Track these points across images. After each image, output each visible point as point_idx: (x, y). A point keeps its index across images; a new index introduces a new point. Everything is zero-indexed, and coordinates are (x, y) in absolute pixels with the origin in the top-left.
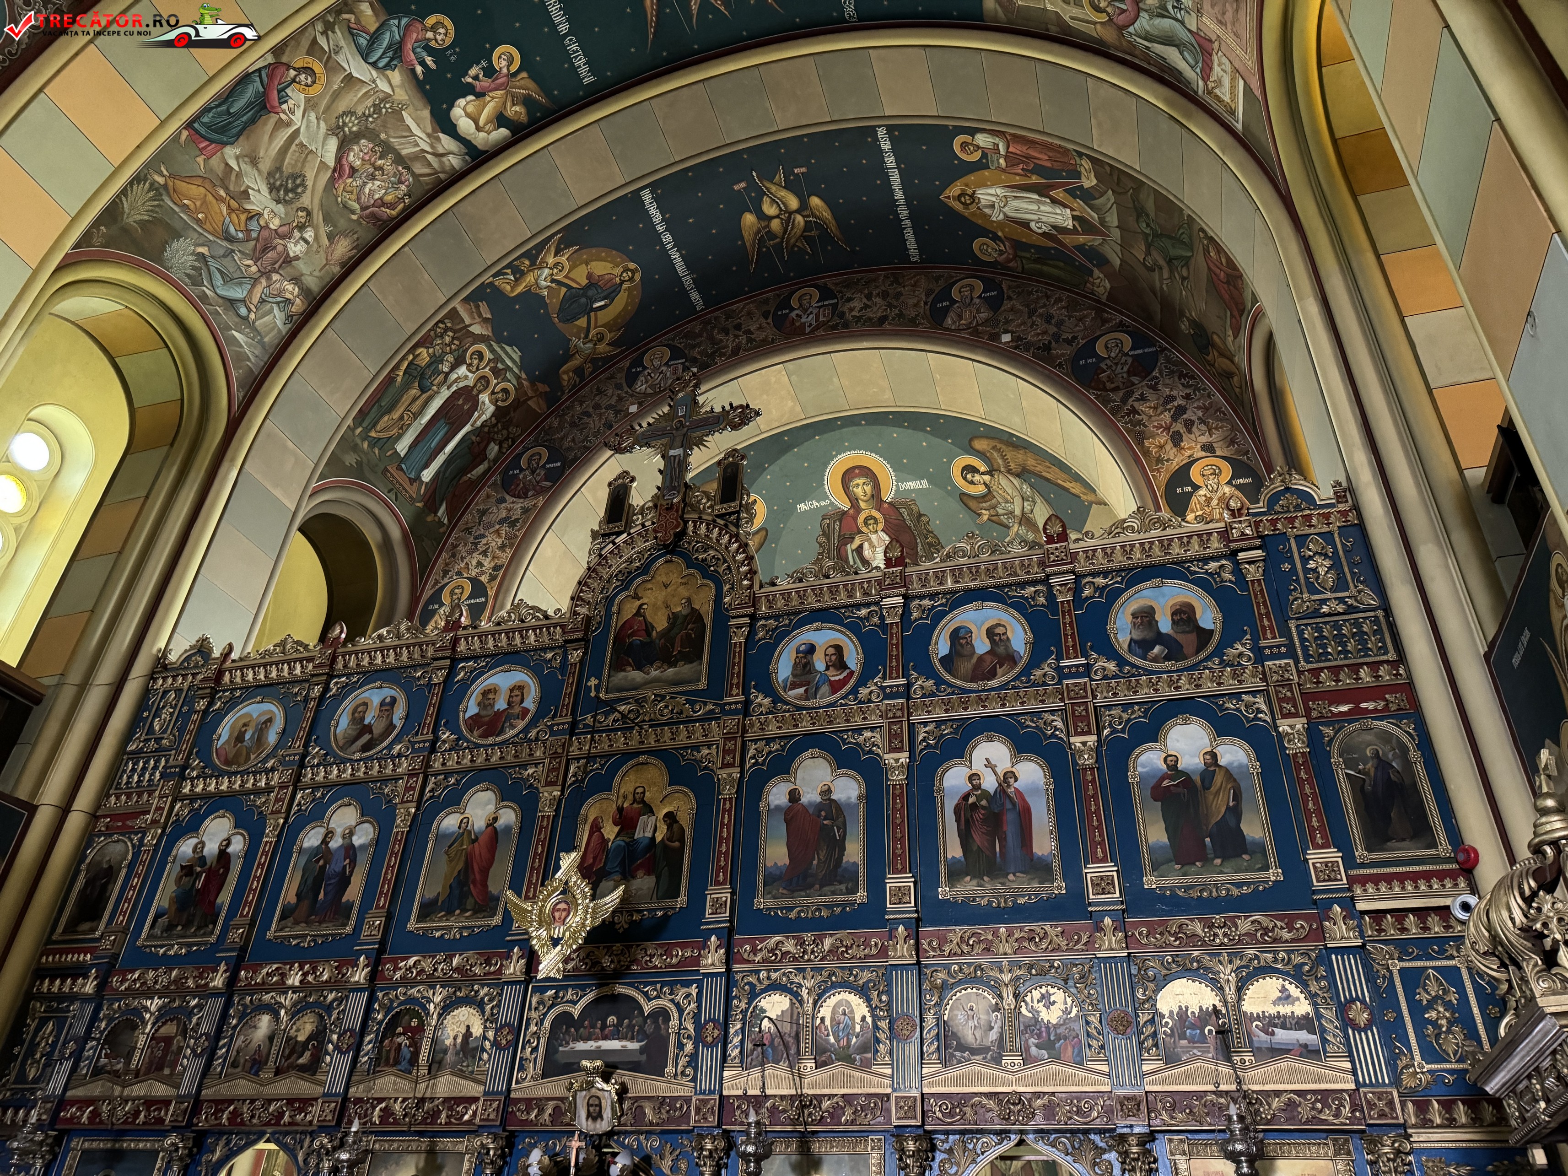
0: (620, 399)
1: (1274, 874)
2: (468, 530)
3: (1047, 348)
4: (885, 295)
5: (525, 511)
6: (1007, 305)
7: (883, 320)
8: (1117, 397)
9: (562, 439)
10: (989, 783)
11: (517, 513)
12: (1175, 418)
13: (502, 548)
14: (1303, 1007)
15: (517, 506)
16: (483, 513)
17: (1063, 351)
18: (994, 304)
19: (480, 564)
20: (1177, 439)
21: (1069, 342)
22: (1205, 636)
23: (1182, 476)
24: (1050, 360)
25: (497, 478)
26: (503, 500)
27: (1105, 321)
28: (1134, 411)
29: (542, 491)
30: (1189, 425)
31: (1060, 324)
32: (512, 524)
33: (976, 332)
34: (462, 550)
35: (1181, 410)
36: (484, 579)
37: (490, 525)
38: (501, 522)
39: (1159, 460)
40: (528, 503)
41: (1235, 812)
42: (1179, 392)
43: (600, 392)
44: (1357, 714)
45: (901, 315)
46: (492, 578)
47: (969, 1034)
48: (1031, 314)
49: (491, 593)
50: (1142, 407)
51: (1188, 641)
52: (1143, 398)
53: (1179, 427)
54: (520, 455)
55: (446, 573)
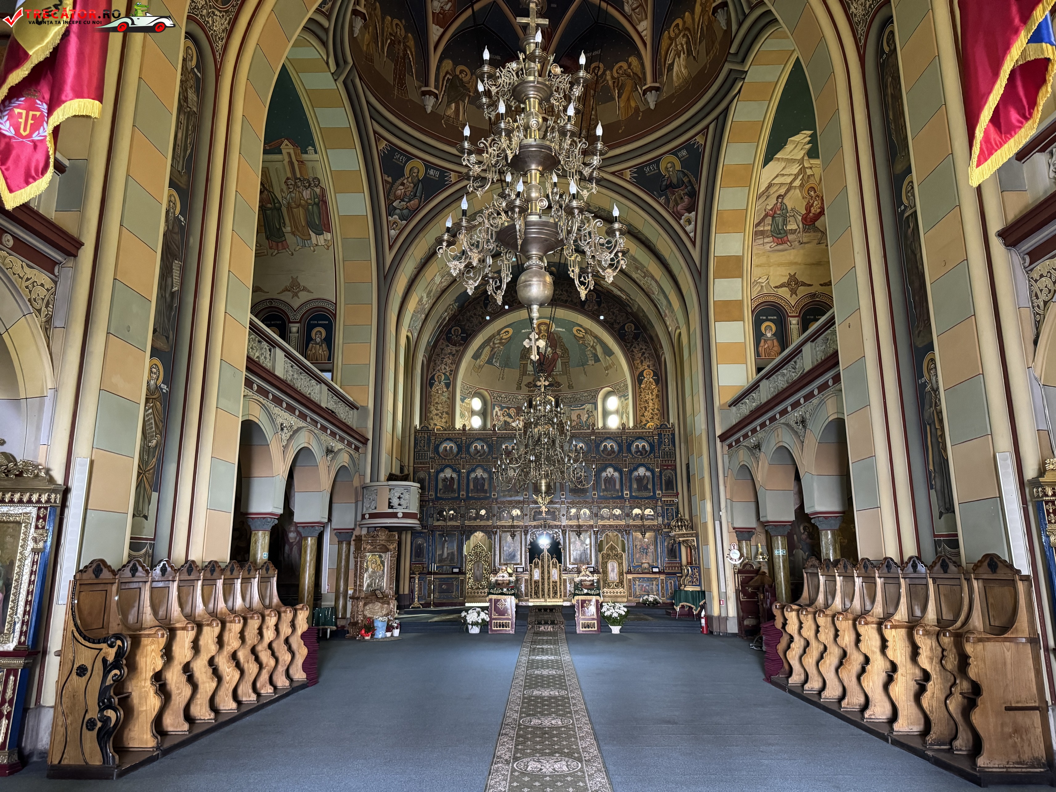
0: (483, 313)
1: (652, 494)
2: (438, 355)
3: (612, 324)
4: (567, 291)
5: (457, 351)
6: (602, 305)
7: (566, 301)
8: (629, 345)
9: (465, 325)
10: (609, 475)
11: (454, 352)
12: (642, 355)
13: (451, 363)
14: (652, 513)
15: (454, 349)
16: (442, 349)
17: (617, 326)
18: (599, 303)
19: (445, 369)
20: (642, 362)
21: (619, 323)
22: (647, 451)
23: (641, 374)
24: (613, 328)
25: (444, 336)
26: (447, 346)
27: (628, 318)
28: (633, 351)
29: (461, 345)
30: (645, 358)
31: (616, 316)
32: (453, 355)
33: (593, 314)
34: (438, 362)
35: (644, 353)
36: (448, 374)
37: (445, 355)
38: (450, 354)
39: (637, 368)
40: (458, 348)
41: (647, 483)
42: (644, 347)
43: (475, 309)
44: (667, 469)
45: (572, 301)
46: (451, 374)
47: (605, 516)
48: (609, 310)
49: (451, 379)
50: (634, 350)
51: (644, 452)
52: (635, 347)
53: (642, 358)
54: (451, 329)
55: (434, 370)
